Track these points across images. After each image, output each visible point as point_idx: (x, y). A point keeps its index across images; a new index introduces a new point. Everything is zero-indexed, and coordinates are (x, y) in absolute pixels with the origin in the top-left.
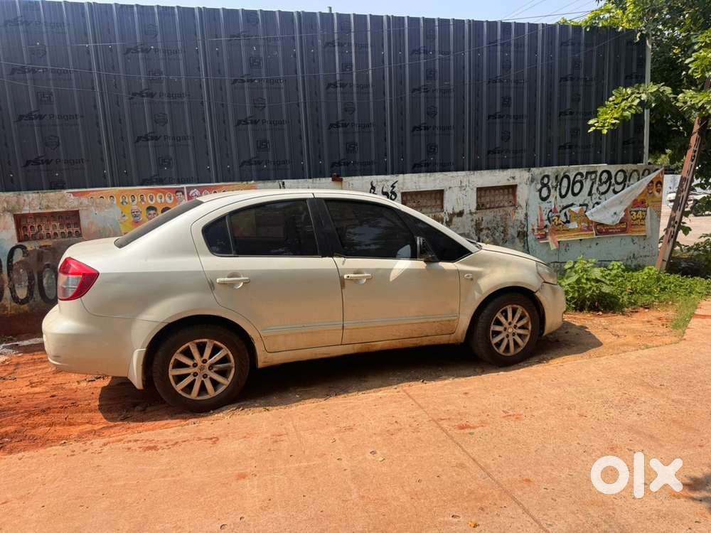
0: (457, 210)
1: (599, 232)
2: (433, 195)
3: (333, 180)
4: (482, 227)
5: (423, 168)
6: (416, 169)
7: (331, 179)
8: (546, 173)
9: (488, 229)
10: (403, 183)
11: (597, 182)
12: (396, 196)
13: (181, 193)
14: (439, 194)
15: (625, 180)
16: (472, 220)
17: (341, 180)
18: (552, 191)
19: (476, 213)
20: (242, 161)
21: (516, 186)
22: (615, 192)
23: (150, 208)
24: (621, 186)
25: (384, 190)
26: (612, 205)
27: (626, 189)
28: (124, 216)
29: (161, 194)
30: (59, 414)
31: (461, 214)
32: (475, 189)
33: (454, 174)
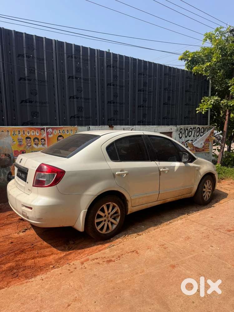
1: (196, 151)
5: (141, 123)
6: (139, 123)
7: (108, 126)
8: (181, 128)
11: (196, 132)
13: (43, 130)
15: (204, 131)
17: (113, 127)
18: (183, 134)
20: (71, 116)
21: (172, 132)
22: (201, 136)
23: (27, 138)
24: (203, 133)
26: (201, 140)
27: (204, 135)
28: (14, 141)
29: (33, 130)
30: (32, 252)
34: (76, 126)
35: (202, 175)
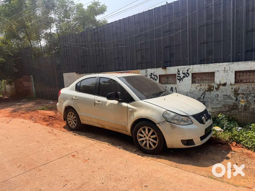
0: (222, 83)
2: (210, 75)
3: (162, 68)
4: (239, 93)
5: (205, 62)
6: (202, 62)
9: (243, 94)
10: (193, 69)
12: (189, 75)
14: (212, 74)
16: (232, 88)
17: (166, 68)
19: (234, 85)
20: (137, 63)
25: (184, 72)
31: (225, 85)
32: (234, 72)
33: (221, 64)
34: (139, 70)
35: (135, 117)
